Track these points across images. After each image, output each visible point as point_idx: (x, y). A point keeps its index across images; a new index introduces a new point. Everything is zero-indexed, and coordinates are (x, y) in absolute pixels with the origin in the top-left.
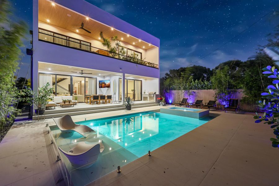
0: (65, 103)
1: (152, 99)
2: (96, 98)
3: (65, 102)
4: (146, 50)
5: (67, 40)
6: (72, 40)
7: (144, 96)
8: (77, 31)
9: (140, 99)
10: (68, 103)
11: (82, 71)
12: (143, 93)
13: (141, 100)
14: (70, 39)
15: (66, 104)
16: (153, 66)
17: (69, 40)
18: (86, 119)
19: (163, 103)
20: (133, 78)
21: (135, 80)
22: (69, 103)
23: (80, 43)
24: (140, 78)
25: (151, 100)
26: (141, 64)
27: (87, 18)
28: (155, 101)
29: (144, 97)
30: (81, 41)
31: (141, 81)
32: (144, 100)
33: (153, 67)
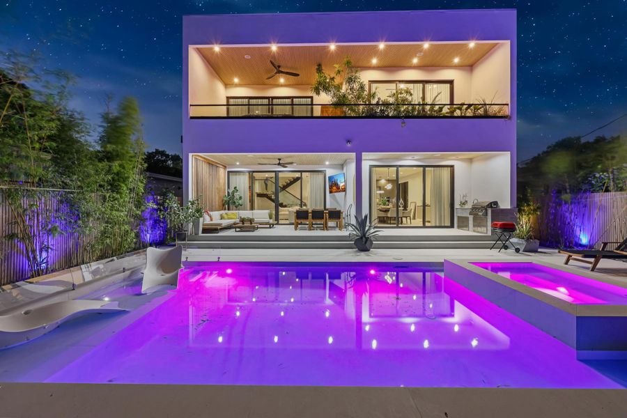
0: (243, 223)
1: (479, 226)
2: (318, 215)
3: (243, 221)
4: (470, 67)
5: (269, 105)
6: (279, 101)
7: (459, 215)
8: (282, 80)
9: (448, 224)
10: (249, 225)
11: (280, 159)
12: (457, 206)
13: (452, 226)
14: (275, 101)
15: (245, 225)
16: (486, 111)
17: (273, 105)
18: (219, 258)
19: (522, 244)
20: (416, 160)
21: (424, 167)
22: (251, 223)
23: (292, 104)
24: (443, 158)
25: (479, 229)
26: (424, 116)
27: (274, 47)
28: (489, 233)
29: (458, 217)
30: (292, 98)
31: (452, 166)
32: (459, 227)
33: (486, 116)
